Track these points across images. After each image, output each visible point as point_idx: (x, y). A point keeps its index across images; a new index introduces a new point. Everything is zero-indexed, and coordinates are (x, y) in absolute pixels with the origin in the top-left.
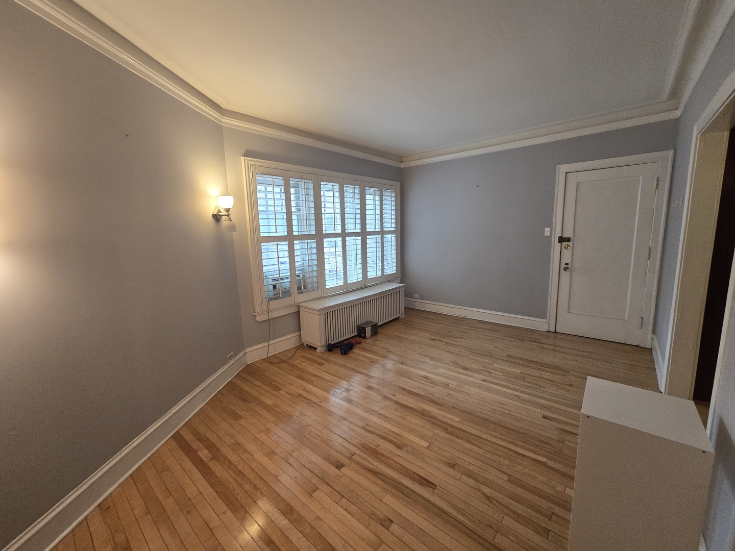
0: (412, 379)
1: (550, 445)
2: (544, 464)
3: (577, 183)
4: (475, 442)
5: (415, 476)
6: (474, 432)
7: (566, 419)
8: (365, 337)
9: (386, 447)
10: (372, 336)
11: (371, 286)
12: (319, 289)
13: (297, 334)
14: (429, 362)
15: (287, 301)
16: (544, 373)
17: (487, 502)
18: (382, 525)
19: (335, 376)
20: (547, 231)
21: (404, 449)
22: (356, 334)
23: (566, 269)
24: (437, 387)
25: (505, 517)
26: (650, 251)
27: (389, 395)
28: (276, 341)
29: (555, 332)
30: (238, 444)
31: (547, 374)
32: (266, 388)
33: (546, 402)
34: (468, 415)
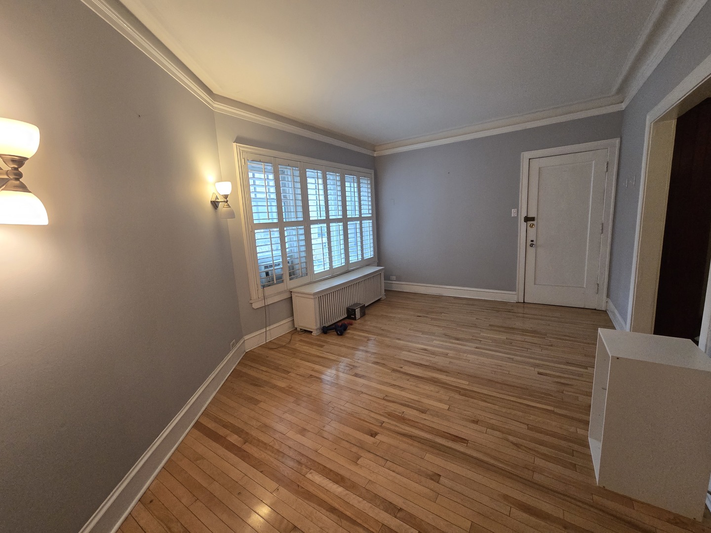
0: (412, 352)
1: (552, 396)
2: (553, 412)
3: (539, 168)
4: (488, 400)
5: (446, 434)
6: (485, 392)
7: (558, 374)
8: (355, 319)
9: (410, 413)
10: (361, 317)
11: (353, 270)
12: (308, 274)
13: (290, 319)
14: (422, 336)
15: (280, 287)
16: (526, 337)
17: (515, 448)
18: (432, 479)
19: (339, 355)
20: (514, 212)
21: (428, 413)
22: (346, 316)
23: (531, 245)
24: (437, 357)
25: (536, 459)
26: (602, 226)
27: (396, 368)
28: (272, 327)
29: (524, 302)
30: (266, 426)
31: (528, 338)
32: (274, 372)
33: (537, 362)
34: (473, 378)
